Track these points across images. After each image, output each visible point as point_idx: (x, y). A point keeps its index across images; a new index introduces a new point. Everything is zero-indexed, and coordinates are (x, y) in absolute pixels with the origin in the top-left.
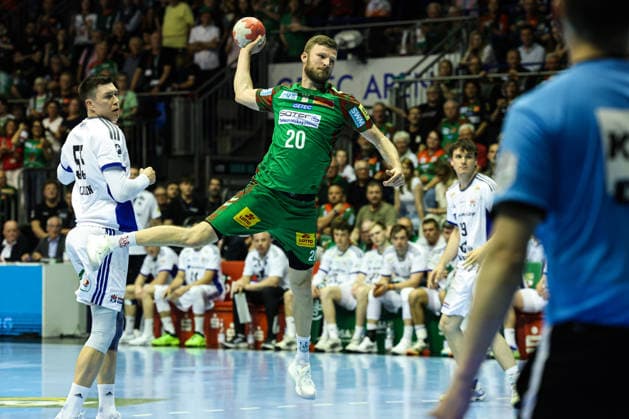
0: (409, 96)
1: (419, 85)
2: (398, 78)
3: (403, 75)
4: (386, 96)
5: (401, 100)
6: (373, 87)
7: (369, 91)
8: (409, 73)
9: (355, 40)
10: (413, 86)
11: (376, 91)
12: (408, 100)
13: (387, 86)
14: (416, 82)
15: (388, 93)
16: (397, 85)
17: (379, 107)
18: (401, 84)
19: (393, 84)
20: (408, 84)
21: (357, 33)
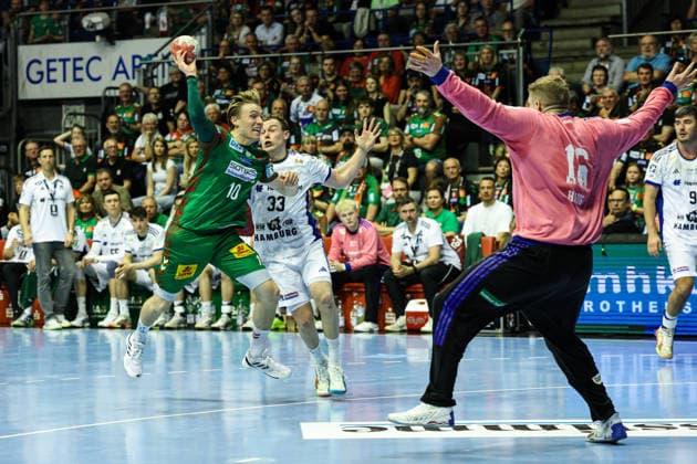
0: (156, 77)
1: (166, 66)
2: (146, 59)
3: (150, 56)
4: (134, 78)
5: (148, 81)
6: (121, 68)
7: (117, 72)
8: (156, 55)
9: (103, 22)
10: (160, 67)
11: (125, 72)
12: (155, 80)
13: (134, 67)
14: (163, 64)
15: (136, 73)
16: (144, 66)
17: (124, 88)
18: (148, 64)
19: (141, 64)
20: (156, 65)
21: (105, 15)
